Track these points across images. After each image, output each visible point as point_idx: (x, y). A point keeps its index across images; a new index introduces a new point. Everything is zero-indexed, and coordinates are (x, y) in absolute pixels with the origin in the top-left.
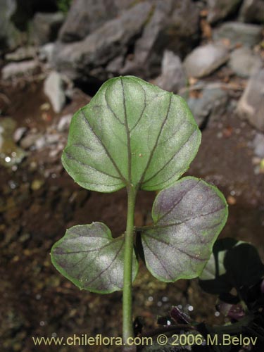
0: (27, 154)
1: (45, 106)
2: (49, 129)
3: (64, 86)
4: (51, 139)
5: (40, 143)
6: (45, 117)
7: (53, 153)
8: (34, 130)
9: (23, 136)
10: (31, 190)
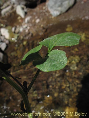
0: (19, 35)
1: (19, 18)
2: (23, 24)
3: (23, 9)
4: (24, 27)
5: (21, 30)
6: (20, 21)
7: (27, 31)
8: (18, 26)
9: (15, 29)
10: (24, 46)
